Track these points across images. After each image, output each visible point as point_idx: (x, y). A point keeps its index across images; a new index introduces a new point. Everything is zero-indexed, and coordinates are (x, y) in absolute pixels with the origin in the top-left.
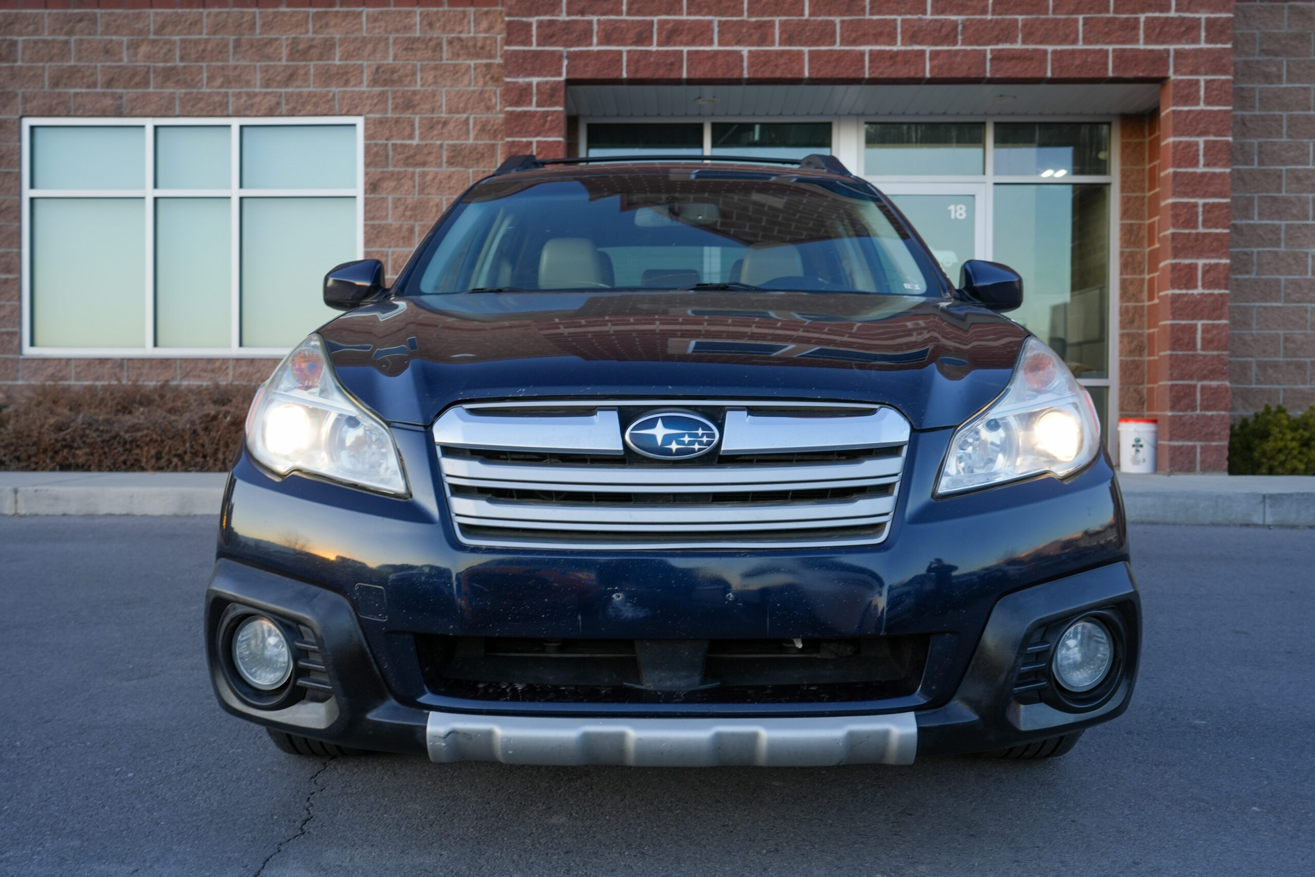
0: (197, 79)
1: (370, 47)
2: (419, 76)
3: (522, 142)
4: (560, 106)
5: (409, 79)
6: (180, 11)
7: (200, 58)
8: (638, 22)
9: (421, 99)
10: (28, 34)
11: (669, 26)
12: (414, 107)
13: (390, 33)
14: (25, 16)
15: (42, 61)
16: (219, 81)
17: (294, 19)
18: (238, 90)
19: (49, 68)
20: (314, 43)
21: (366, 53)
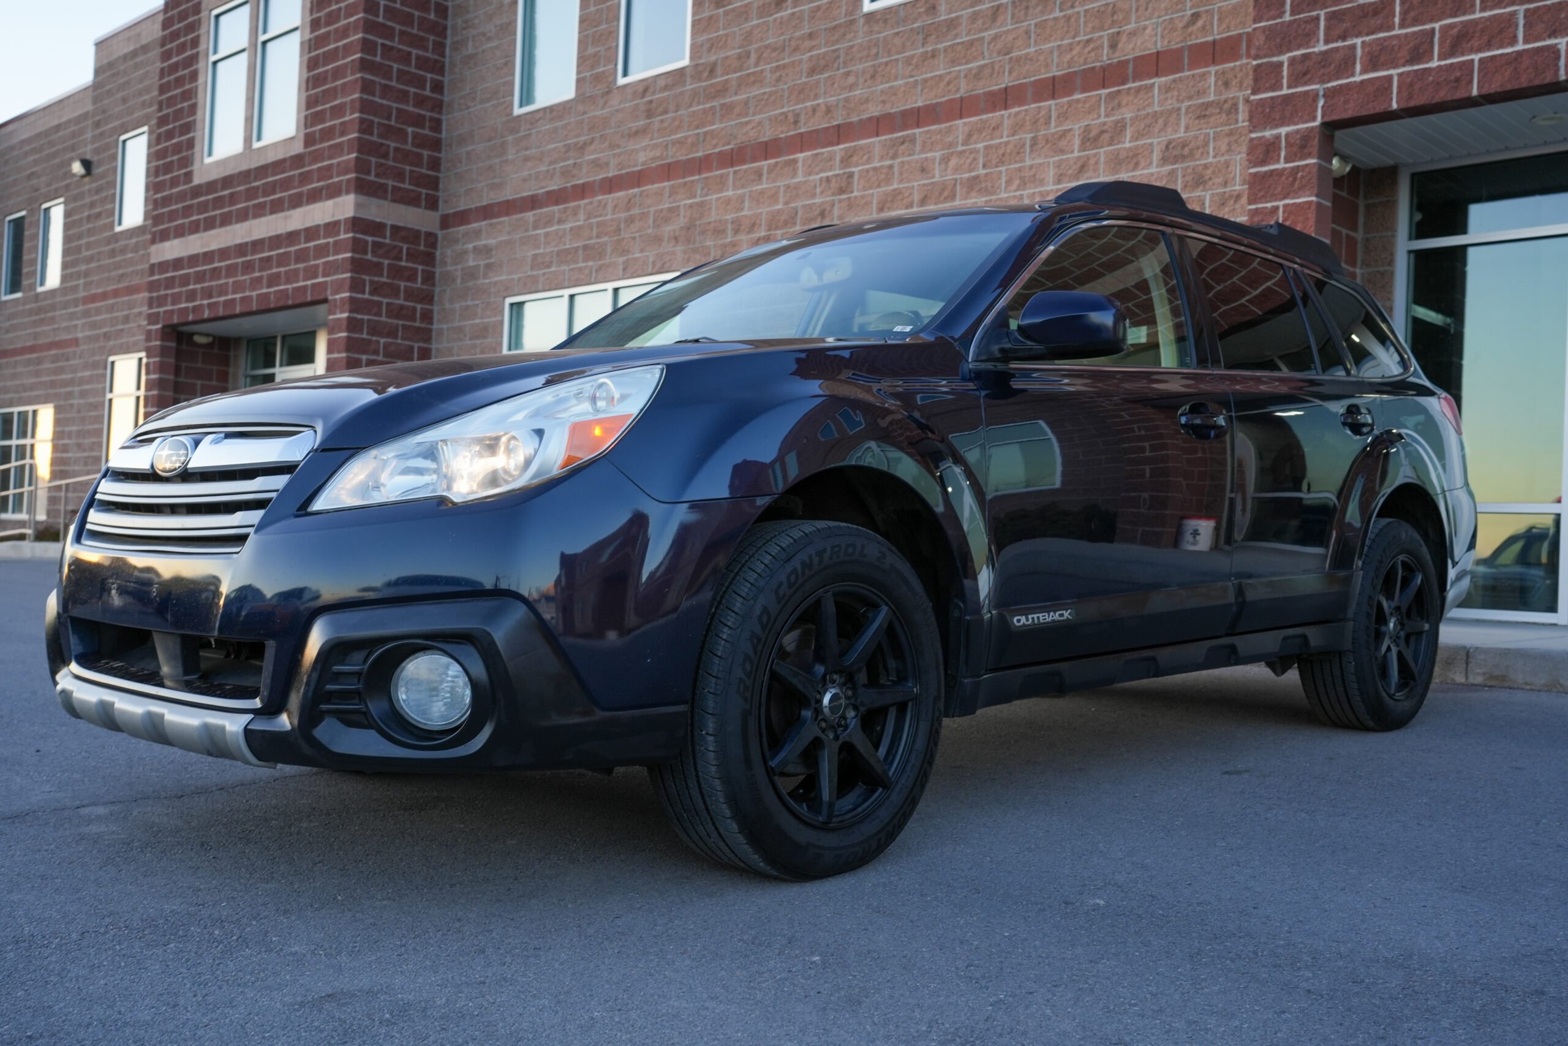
0: (997, 185)
1: (1161, 121)
2: (1211, 146)
3: (1266, 208)
4: (1313, 158)
5: (1200, 151)
6: (984, 117)
7: (1001, 162)
8: (1414, 33)
9: (1213, 172)
10: (863, 164)
11: (1455, 31)
12: (1205, 182)
13: (1182, 102)
14: (861, 148)
15: (871, 188)
16: (1016, 183)
17: (1087, 105)
18: (1032, 191)
19: (876, 193)
20: (1105, 128)
21: (1156, 130)
